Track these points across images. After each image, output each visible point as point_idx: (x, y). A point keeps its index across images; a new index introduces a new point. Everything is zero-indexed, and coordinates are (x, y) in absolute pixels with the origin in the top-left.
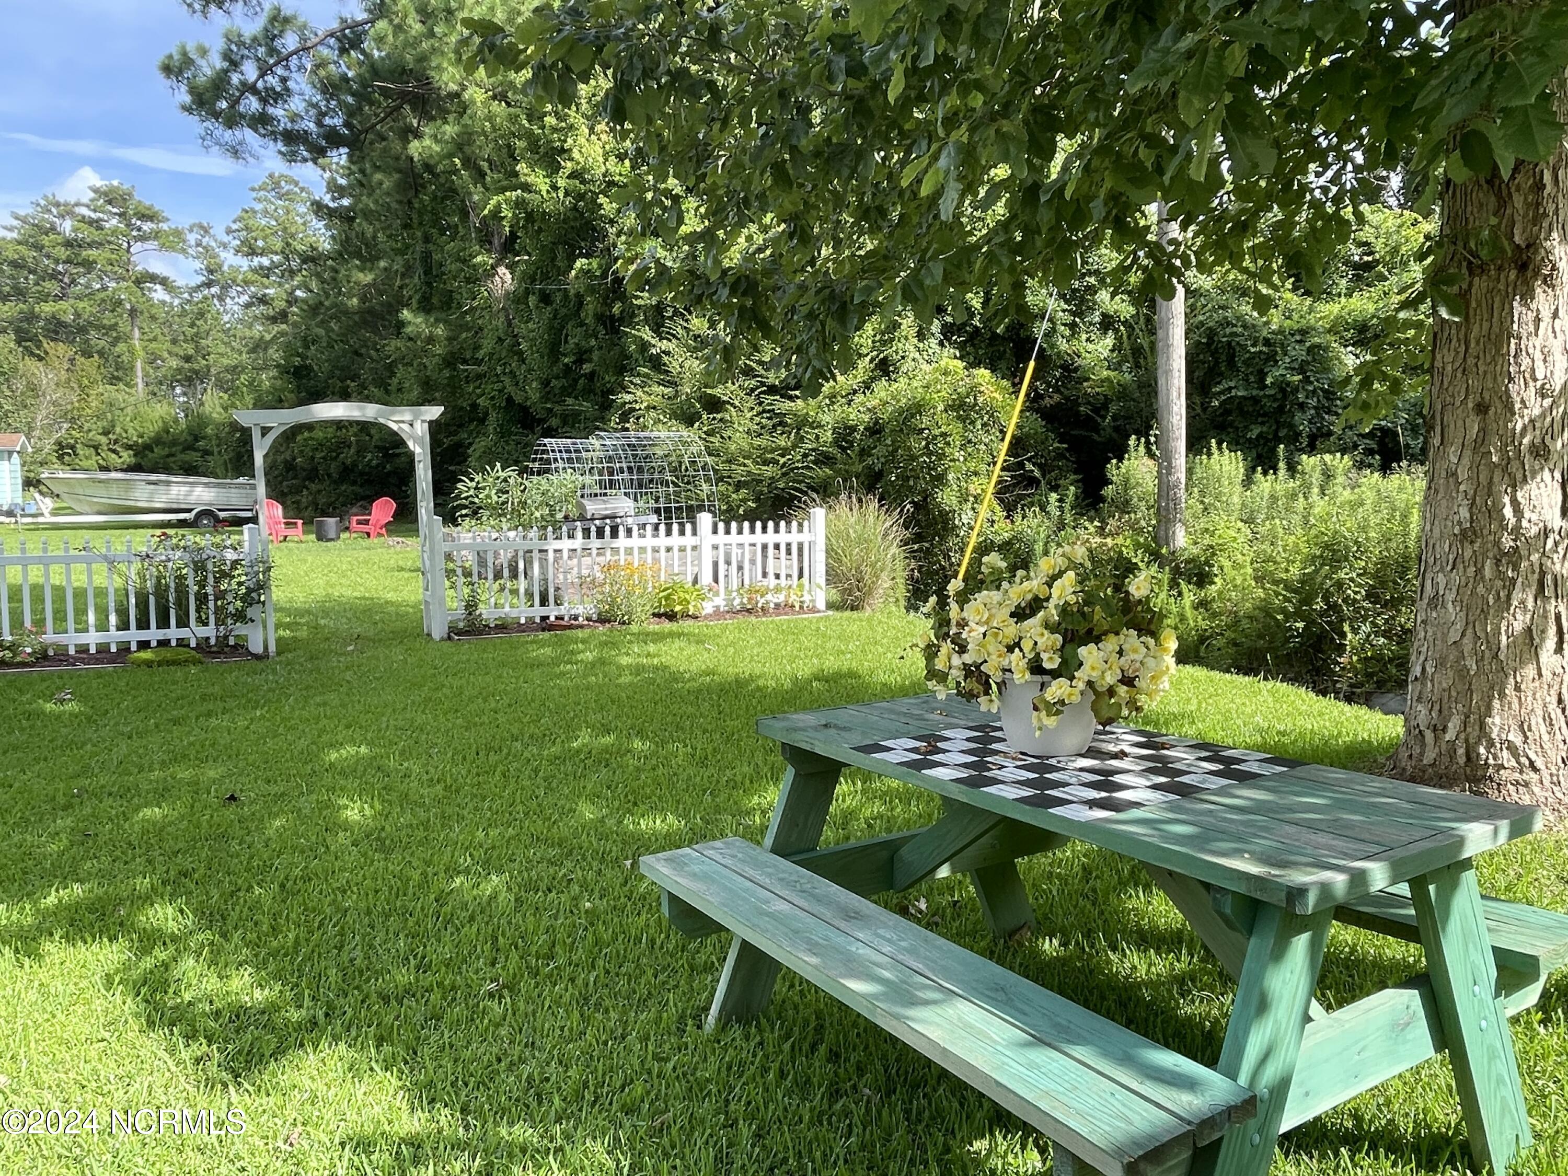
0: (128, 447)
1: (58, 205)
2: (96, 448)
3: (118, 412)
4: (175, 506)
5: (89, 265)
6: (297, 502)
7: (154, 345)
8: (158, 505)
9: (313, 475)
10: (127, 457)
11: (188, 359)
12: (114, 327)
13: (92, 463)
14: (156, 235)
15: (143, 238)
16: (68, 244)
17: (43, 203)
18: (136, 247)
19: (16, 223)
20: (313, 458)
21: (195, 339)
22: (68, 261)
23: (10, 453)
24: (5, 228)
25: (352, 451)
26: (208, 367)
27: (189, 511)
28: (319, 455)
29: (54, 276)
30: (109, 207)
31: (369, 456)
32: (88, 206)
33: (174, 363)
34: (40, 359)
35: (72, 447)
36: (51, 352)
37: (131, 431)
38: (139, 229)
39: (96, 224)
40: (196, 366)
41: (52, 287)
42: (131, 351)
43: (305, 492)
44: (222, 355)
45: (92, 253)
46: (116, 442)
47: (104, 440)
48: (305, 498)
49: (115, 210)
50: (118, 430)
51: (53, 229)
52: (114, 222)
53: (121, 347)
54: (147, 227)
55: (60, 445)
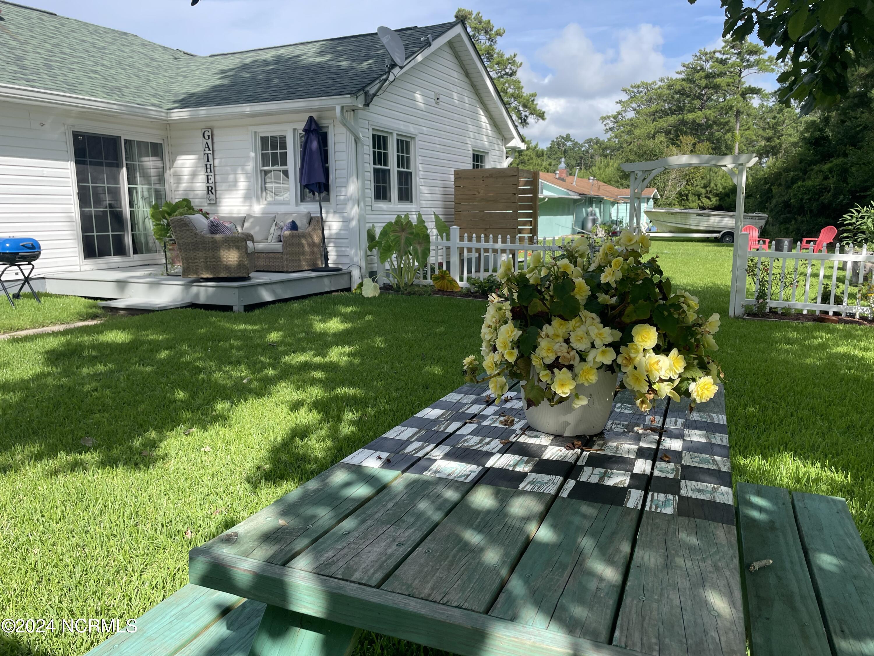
0: (716, 195)
1: (706, 54)
2: (699, 196)
3: (714, 174)
4: (711, 229)
5: (717, 88)
6: (787, 229)
7: (747, 132)
8: (702, 228)
9: (801, 210)
10: (714, 200)
11: (768, 139)
12: (727, 123)
13: (695, 204)
14: (757, 63)
15: (749, 67)
16: (708, 76)
17: (698, 54)
18: (745, 73)
19: (683, 69)
20: (802, 199)
21: (774, 127)
22: (706, 87)
23: (648, 199)
24: (677, 73)
25: (830, 194)
26: (780, 144)
27: (719, 232)
28: (806, 197)
29: (699, 97)
30: (732, 50)
31: (842, 197)
32: (720, 52)
33: (763, 143)
34: (679, 146)
35: (687, 196)
36: (684, 141)
37: (719, 185)
38: (748, 61)
39: (723, 62)
40: (773, 144)
41: (697, 103)
42: (733, 136)
43: (793, 222)
44: (790, 135)
45: (718, 80)
46: (710, 192)
47: (703, 191)
48: (792, 226)
49: (736, 51)
50: (712, 185)
51: (702, 69)
52: (734, 59)
53: (729, 135)
54: (753, 58)
55: (680, 194)
